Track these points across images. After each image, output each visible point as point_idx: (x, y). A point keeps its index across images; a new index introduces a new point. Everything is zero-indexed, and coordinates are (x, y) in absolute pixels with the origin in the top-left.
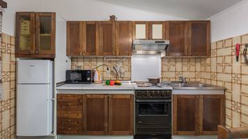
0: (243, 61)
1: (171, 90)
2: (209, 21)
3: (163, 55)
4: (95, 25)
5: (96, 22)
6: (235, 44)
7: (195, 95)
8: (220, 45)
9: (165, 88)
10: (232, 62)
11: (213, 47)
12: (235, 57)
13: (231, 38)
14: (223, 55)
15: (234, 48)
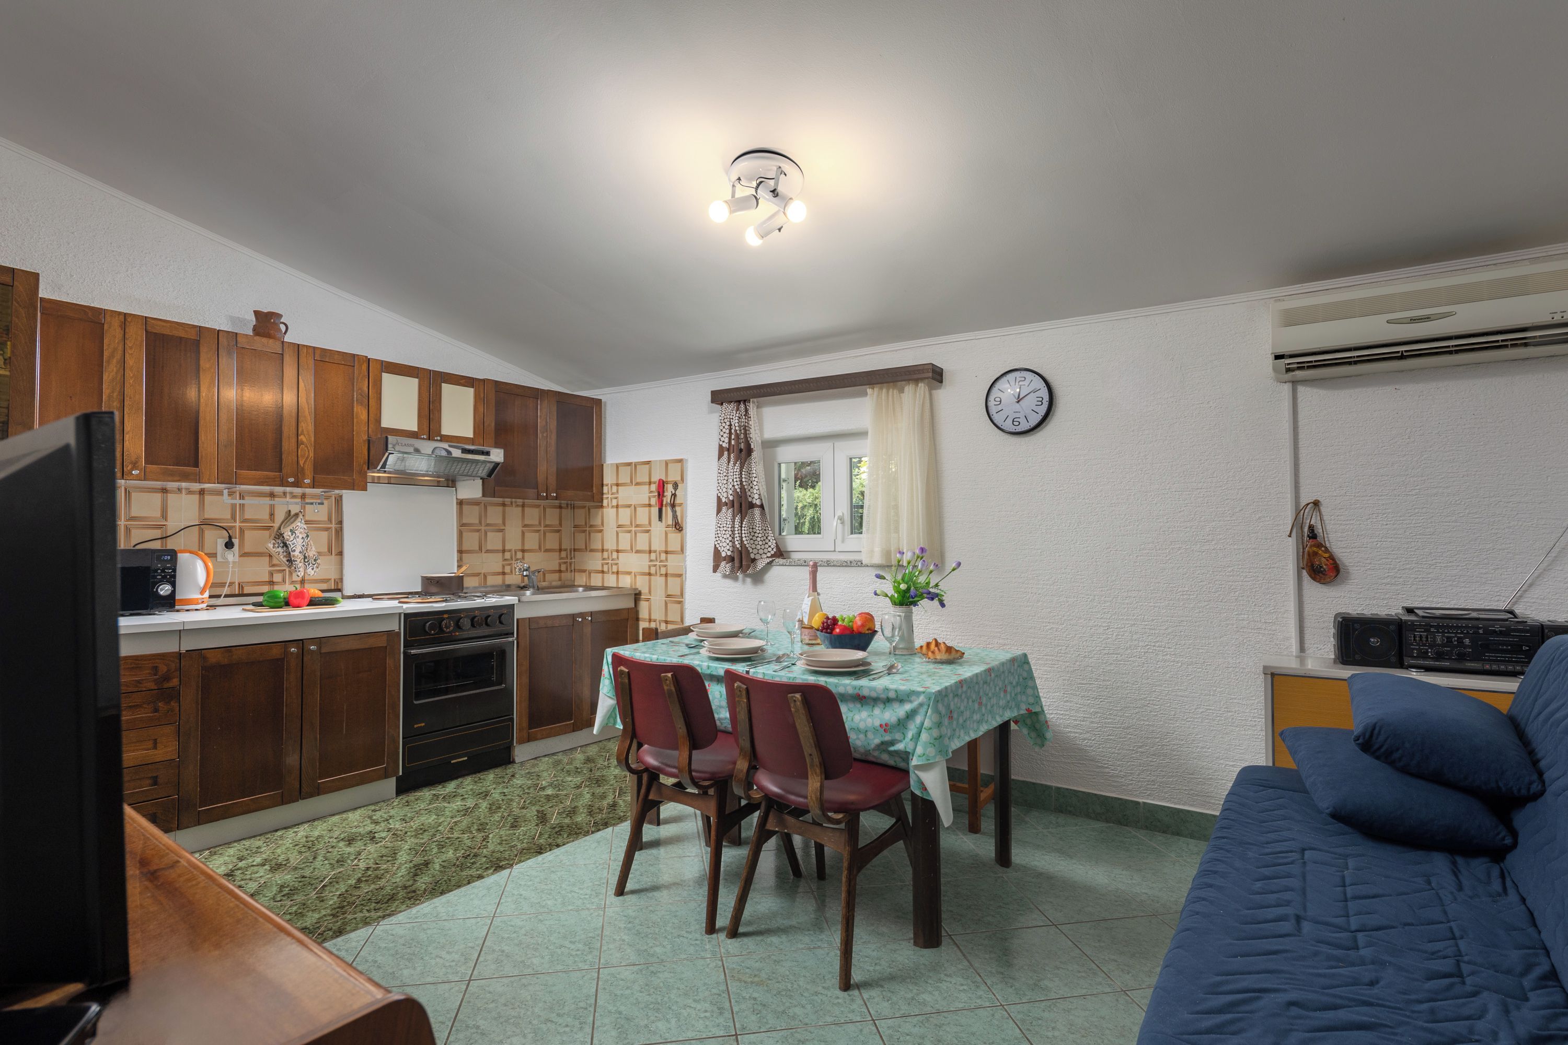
0: (670, 522)
1: (512, 607)
2: (599, 402)
3: (471, 490)
4: (196, 344)
5: (200, 329)
6: (656, 478)
7: (573, 616)
8: (624, 477)
9: (493, 600)
10: (650, 524)
11: (609, 478)
12: (655, 510)
13: (648, 463)
14: (633, 502)
15: (654, 487)
